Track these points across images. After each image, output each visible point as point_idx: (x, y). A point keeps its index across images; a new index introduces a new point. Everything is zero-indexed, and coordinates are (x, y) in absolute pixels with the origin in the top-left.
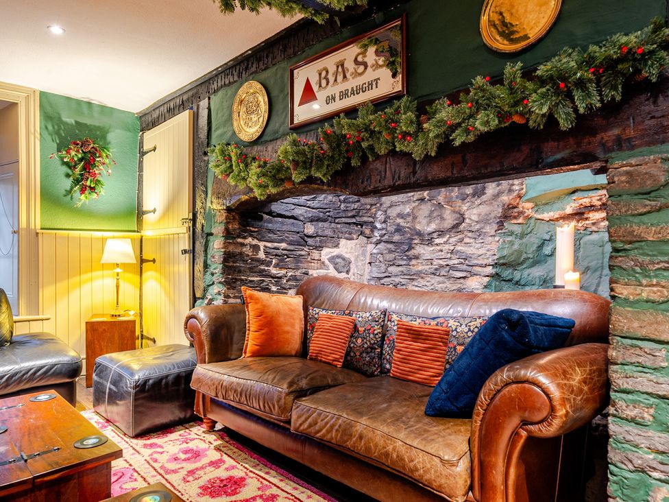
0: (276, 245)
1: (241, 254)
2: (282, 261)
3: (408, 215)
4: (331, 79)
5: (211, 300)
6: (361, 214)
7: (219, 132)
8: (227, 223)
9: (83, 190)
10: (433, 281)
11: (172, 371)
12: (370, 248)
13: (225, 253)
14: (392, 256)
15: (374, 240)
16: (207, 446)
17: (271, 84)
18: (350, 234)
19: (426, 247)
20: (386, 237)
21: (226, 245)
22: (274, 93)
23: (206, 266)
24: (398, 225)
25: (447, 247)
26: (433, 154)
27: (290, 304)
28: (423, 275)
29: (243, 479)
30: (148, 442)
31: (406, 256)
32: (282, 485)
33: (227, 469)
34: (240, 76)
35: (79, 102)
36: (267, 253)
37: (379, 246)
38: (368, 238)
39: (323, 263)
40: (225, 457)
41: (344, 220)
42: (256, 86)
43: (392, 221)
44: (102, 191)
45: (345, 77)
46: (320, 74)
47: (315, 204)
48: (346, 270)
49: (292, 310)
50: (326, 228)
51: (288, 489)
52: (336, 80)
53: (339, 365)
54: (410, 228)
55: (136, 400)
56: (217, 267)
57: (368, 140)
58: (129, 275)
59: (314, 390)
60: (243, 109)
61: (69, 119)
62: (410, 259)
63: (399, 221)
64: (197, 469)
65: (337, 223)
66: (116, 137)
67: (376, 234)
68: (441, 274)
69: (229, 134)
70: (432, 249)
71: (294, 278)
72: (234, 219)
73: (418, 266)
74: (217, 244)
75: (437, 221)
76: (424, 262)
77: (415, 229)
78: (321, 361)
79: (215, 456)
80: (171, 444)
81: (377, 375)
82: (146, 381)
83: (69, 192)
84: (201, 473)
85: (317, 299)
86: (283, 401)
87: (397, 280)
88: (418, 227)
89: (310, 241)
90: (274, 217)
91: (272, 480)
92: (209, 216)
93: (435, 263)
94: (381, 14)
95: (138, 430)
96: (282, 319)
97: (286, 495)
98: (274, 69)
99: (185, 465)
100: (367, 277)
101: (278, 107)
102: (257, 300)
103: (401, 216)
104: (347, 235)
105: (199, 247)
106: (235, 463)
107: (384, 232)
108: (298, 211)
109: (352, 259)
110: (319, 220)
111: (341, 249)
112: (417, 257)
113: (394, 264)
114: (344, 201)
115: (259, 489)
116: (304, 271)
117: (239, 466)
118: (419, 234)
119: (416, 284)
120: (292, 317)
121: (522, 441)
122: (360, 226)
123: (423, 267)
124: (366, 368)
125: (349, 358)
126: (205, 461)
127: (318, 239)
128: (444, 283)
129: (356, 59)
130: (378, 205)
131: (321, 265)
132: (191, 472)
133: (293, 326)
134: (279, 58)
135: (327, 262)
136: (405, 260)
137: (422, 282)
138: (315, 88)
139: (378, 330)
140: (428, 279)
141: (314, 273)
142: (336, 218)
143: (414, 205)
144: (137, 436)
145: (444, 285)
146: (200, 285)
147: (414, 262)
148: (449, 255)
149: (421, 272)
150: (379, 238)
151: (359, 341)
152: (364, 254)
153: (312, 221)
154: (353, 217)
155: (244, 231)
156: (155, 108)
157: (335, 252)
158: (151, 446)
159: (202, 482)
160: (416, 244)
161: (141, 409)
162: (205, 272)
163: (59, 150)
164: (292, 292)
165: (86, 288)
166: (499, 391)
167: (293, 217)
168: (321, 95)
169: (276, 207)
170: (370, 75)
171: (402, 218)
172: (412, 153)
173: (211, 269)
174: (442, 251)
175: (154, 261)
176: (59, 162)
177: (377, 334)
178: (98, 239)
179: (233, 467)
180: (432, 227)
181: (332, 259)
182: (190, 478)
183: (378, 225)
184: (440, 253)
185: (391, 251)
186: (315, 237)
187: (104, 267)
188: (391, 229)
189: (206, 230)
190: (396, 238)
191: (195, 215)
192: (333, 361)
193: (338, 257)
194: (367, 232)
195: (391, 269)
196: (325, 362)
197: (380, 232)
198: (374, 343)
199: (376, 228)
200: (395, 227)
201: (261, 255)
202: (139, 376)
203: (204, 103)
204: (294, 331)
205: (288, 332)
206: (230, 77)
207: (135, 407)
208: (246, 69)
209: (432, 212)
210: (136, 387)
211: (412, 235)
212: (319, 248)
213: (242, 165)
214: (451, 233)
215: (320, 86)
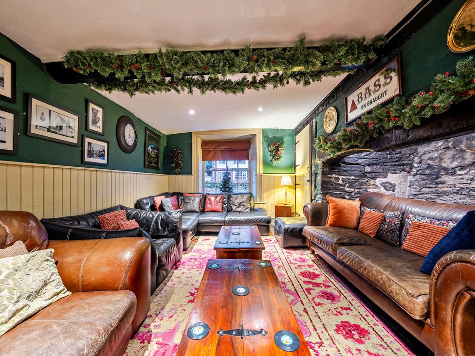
0: (348, 177)
1: (330, 181)
2: (352, 185)
3: (437, 158)
4: (363, 97)
5: (318, 200)
6: (402, 160)
7: (319, 131)
8: (323, 168)
9: (275, 160)
10: (455, 198)
11: (298, 227)
12: (410, 178)
13: (322, 181)
14: (425, 182)
15: (413, 173)
16: (309, 258)
17: (338, 106)
18: (395, 170)
19: (450, 177)
20: (420, 171)
21: (322, 178)
22: (339, 110)
23: (315, 187)
24: (429, 164)
25: (467, 176)
26: (418, 124)
27: (352, 205)
28: (448, 194)
29: (318, 275)
30: (288, 251)
31: (435, 182)
32: (335, 283)
33: (314, 269)
34: (326, 106)
35: (274, 130)
36: (343, 181)
37: (416, 177)
38: (408, 172)
39: (377, 186)
40: (315, 265)
41: (390, 163)
42: (332, 108)
43: (424, 162)
44: (281, 159)
45: (370, 94)
46: (358, 96)
47: (371, 157)
48: (392, 189)
49: (352, 207)
50: (379, 169)
51: (337, 286)
52: (366, 97)
53: (373, 236)
54: (438, 166)
55: (284, 235)
56: (319, 187)
57: (378, 123)
58: (291, 190)
59: (350, 244)
60: (328, 120)
61: (271, 136)
62: (438, 184)
63: (429, 162)
64: (302, 266)
65: (386, 165)
66: (286, 139)
67: (414, 170)
68: (462, 193)
69: (323, 131)
70: (454, 178)
71: (359, 193)
72: (326, 167)
73: (442, 188)
74: (319, 177)
75: (459, 161)
76: (448, 186)
77: (442, 166)
78: (364, 233)
79: (311, 263)
80: (296, 254)
81: (396, 246)
82: (288, 229)
83: (271, 161)
84: (303, 267)
85: (368, 203)
86: (333, 246)
87: (428, 196)
88: (444, 165)
89: (368, 175)
90: (347, 164)
91: (331, 279)
92: (317, 166)
93: (457, 186)
94: (387, 57)
95: (286, 246)
96: (346, 211)
97: (335, 287)
98: (339, 100)
99: (298, 262)
100: (407, 193)
101: (341, 116)
102: (333, 202)
103: (431, 159)
104: (392, 171)
105: (313, 179)
106: (318, 268)
107: (419, 169)
108: (360, 161)
109: (397, 184)
110: (373, 164)
111: (388, 179)
112: (443, 183)
113: (426, 187)
114: (390, 154)
115: (324, 281)
116: (364, 189)
117: (319, 270)
118: (445, 169)
119: (442, 199)
120: (352, 211)
121: (466, 301)
122: (402, 166)
123: (448, 189)
124: (389, 241)
125: (380, 234)
126: (306, 264)
127: (373, 174)
128: (465, 199)
129: (375, 84)
130: (415, 154)
131: (376, 186)
132: (299, 266)
133: (352, 215)
134: (341, 94)
135: (379, 185)
136: (434, 184)
137: (447, 198)
138: (356, 103)
139: (397, 222)
140: (452, 196)
141: (371, 190)
142: (384, 163)
143: (441, 152)
144: (285, 248)
145: (466, 201)
146: (313, 194)
147: (440, 186)
148: (469, 182)
149: (446, 192)
150: (415, 172)
151: (386, 226)
152: (405, 181)
153: (369, 165)
154: (397, 161)
155: (332, 171)
156: (299, 126)
157: (385, 180)
158: (289, 253)
159: (301, 271)
160: (443, 175)
161: (286, 238)
162: (315, 189)
163: (268, 147)
164: (358, 199)
165: (277, 194)
166: (449, 264)
167: (357, 164)
168: (359, 106)
169: (347, 160)
170: (382, 90)
171: (432, 160)
172: (403, 126)
173: (317, 188)
174: (463, 179)
175: (299, 184)
176: (268, 151)
177: (397, 224)
178: (280, 177)
179: (316, 269)
180: (455, 164)
181: (382, 184)
182: (298, 268)
183: (415, 165)
184: (462, 180)
185: (423, 179)
186: (371, 173)
187: (282, 186)
188: (424, 166)
189: (315, 172)
190: (428, 172)
191: (311, 166)
192: (370, 234)
193: (387, 183)
194: (407, 169)
195: (423, 190)
196: (366, 234)
197: (416, 169)
198: (395, 229)
199: (414, 166)
200: (427, 166)
201: (340, 182)
202: (286, 226)
203: (314, 121)
204: (352, 217)
205: (349, 218)
206: (323, 107)
207: (284, 237)
208: (329, 103)
209: (454, 155)
210: (284, 230)
211: (439, 170)
212: (374, 178)
213: (325, 144)
214: (471, 168)
215: (359, 101)
